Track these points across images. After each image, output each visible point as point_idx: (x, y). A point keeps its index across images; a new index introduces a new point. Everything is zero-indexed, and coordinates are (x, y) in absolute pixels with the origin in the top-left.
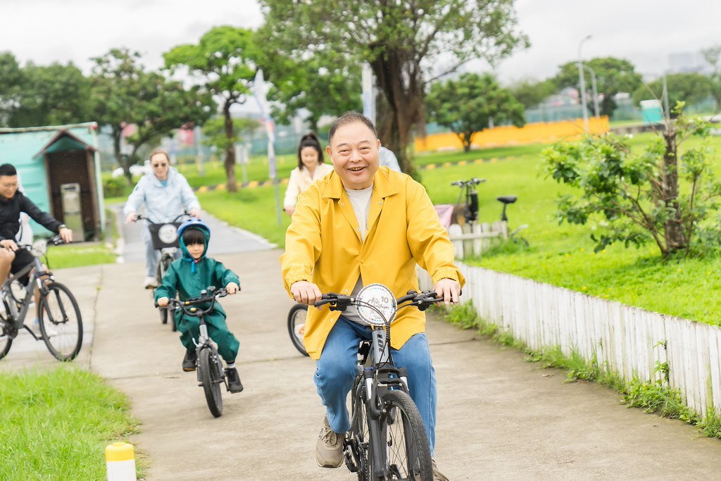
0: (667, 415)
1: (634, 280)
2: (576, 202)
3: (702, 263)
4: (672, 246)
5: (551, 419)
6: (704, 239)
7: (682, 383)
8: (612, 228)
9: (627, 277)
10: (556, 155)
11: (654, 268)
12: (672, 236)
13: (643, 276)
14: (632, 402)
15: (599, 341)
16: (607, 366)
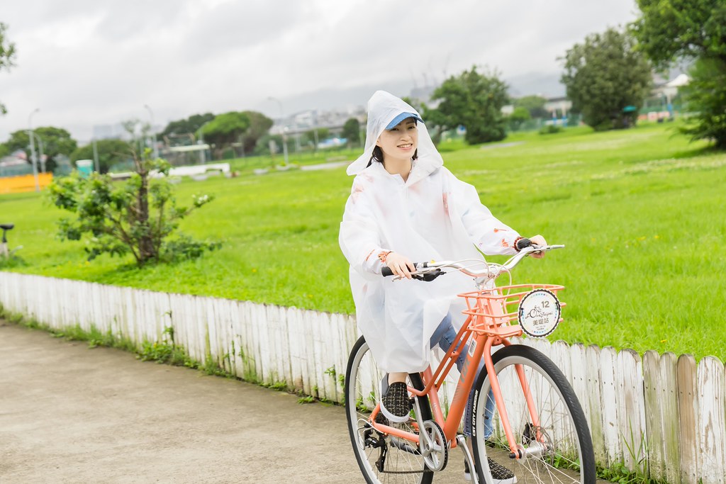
0: (175, 364)
1: (120, 280)
2: (73, 224)
3: (169, 267)
4: (144, 255)
5: (87, 371)
6: (170, 250)
7: (185, 340)
8: (100, 243)
9: (113, 279)
10: (58, 188)
11: (134, 271)
12: (144, 248)
13: (126, 276)
14: (145, 357)
15: (113, 317)
16: (121, 334)
